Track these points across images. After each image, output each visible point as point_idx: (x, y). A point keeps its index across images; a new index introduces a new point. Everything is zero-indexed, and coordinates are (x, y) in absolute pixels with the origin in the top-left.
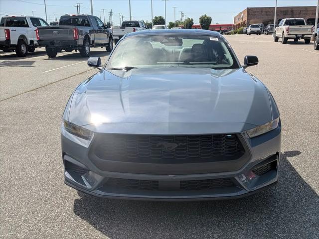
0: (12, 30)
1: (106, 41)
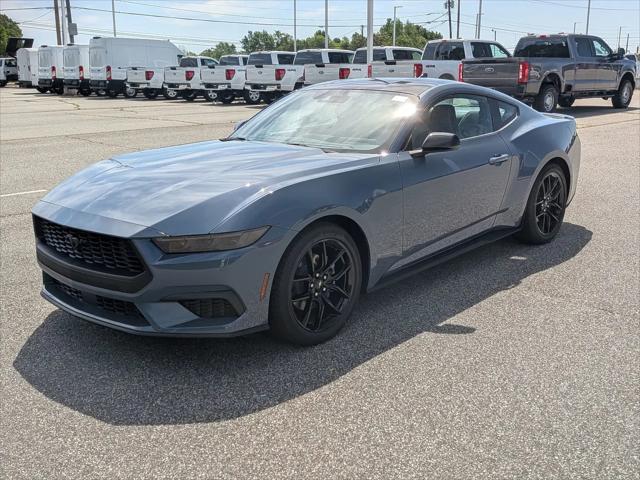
0: (428, 66)
1: (614, 86)
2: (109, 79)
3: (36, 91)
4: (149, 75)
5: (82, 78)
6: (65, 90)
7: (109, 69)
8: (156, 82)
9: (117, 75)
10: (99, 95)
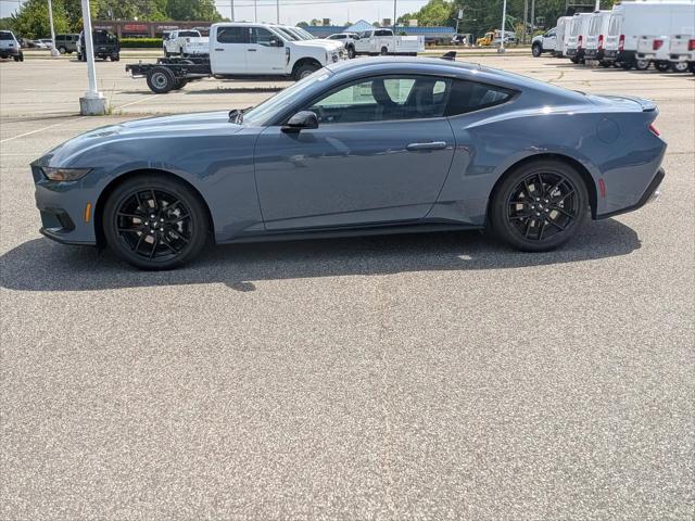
2: (621, 50)
3: (568, 61)
4: (657, 44)
5: (600, 48)
6: (586, 61)
7: (622, 38)
8: (663, 54)
9: (630, 45)
10: (617, 67)
